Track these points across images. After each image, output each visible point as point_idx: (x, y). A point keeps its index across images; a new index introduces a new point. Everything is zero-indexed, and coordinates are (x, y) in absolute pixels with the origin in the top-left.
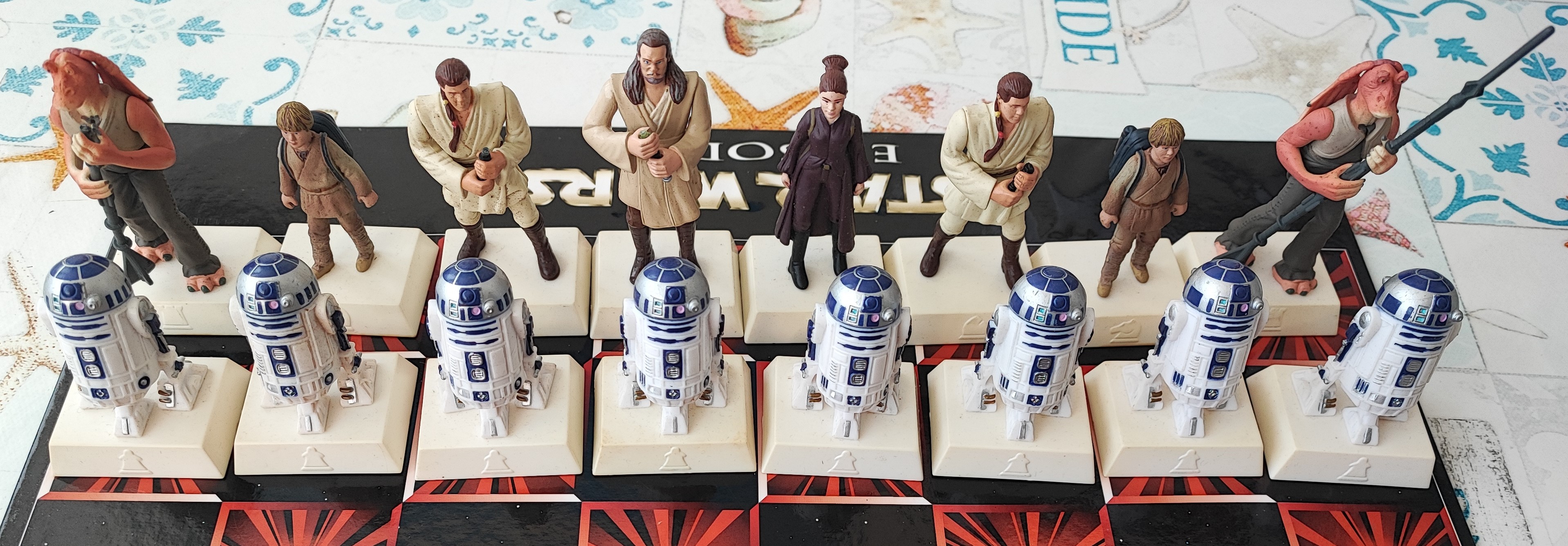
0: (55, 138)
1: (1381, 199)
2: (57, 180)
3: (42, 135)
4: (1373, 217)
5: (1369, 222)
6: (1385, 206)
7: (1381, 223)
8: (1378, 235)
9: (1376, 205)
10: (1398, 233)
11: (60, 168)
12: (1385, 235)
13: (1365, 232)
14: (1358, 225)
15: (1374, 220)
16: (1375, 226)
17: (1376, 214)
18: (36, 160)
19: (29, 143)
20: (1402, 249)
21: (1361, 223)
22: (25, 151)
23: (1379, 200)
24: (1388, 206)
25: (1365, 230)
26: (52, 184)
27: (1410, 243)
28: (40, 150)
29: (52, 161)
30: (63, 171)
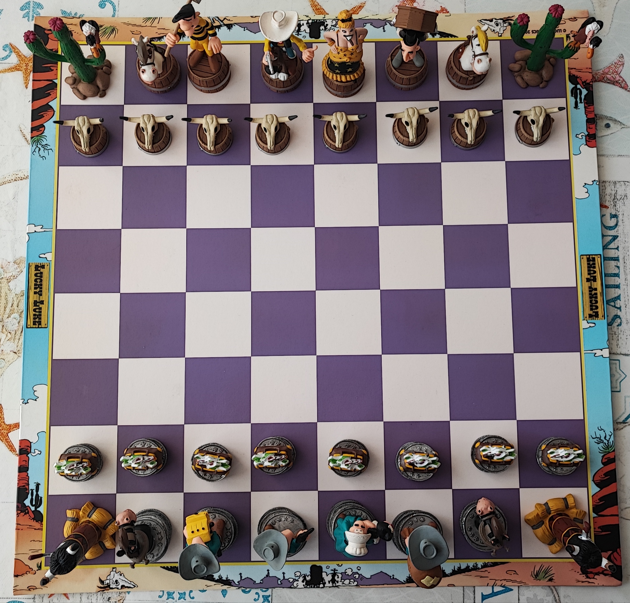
0: (17, 58)
1: (621, 61)
2: (26, 83)
3: (10, 56)
4: (615, 72)
5: (612, 75)
6: (622, 64)
7: (618, 75)
8: (614, 83)
9: (618, 65)
10: (624, 81)
11: (25, 76)
12: (617, 83)
13: (609, 81)
14: (607, 77)
15: (615, 73)
16: (614, 77)
17: (617, 70)
18: (12, 71)
19: (6, 61)
20: (623, 90)
21: (608, 76)
22: (7, 66)
23: (620, 61)
24: (623, 65)
25: (609, 80)
26: (24, 86)
27: (628, 86)
28: (12, 65)
29: (20, 72)
30: (27, 77)
